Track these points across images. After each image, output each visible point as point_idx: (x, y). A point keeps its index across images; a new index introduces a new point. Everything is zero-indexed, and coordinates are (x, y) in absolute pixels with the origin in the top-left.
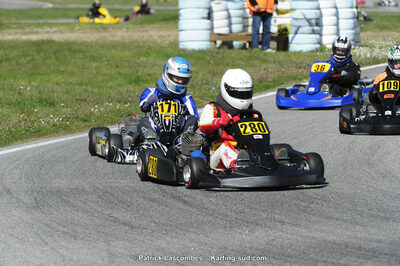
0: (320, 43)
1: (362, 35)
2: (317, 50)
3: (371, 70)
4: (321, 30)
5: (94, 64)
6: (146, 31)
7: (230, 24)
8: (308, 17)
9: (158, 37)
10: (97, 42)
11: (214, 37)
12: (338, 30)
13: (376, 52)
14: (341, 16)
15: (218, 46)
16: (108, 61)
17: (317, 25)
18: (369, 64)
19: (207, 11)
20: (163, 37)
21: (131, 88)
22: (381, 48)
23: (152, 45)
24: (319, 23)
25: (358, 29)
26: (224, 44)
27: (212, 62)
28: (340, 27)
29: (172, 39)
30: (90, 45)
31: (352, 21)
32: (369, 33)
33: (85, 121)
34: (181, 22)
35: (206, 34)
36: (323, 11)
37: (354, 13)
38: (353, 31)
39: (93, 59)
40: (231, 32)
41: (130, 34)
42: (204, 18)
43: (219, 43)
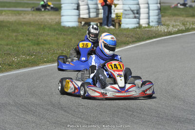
0: (139, 23)
1: (163, 19)
2: (137, 27)
3: (167, 38)
4: (140, 16)
5: (14, 34)
6: (43, 16)
7: (89, 13)
8: (132, 9)
9: (50, 19)
10: (15, 22)
11: (80, 20)
12: (149, 16)
13: (171, 29)
14: (151, 8)
15: (82, 25)
16: (22, 32)
17: (137, 13)
18: (166, 35)
19: (76, 5)
20: (52, 19)
21: (35, 47)
22: (173, 26)
23: (46, 24)
24: (138, 12)
25: (160, 16)
26: (86, 24)
27: (79, 33)
28: (151, 14)
29: (57, 20)
30: (11, 23)
31: (157, 11)
32: (166, 18)
33: (10, 65)
34: (62, 11)
35: (76, 18)
36: (141, 5)
37: (158, 7)
38: (157, 17)
39: (13, 31)
40: (90, 17)
41: (34, 17)
42: (75, 9)
43: (83, 23)
